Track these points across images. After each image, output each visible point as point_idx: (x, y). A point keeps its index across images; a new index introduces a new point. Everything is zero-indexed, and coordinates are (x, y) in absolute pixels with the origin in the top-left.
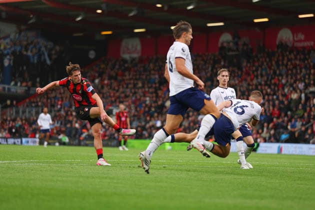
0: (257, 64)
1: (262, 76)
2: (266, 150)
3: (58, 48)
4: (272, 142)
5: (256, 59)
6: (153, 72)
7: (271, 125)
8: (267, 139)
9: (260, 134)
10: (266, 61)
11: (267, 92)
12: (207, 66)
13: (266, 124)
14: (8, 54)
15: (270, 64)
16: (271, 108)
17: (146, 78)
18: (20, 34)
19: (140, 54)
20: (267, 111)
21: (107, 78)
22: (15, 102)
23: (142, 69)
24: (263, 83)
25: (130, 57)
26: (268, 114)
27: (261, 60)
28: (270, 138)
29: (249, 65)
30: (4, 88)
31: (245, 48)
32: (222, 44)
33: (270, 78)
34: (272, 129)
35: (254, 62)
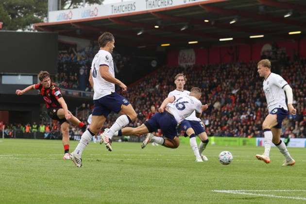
0: (292, 70)
1: (296, 80)
2: (295, 145)
3: (125, 58)
4: (301, 137)
5: (292, 66)
6: (204, 78)
7: (301, 123)
8: (297, 135)
9: (292, 130)
10: (300, 68)
11: (299, 94)
12: (250, 72)
13: (297, 122)
14: (83, 65)
15: (303, 70)
16: (302, 108)
17: (199, 83)
18: (93, 47)
19: (194, 63)
20: (299, 111)
21: (165, 83)
22: (88, 105)
23: (195, 75)
24: (297, 86)
25: (186, 65)
26: (300, 113)
27: (296, 66)
28: (300, 134)
29: (285, 71)
30: (80, 93)
31: (283, 56)
32: (263, 53)
33: (303, 82)
34: (302, 126)
35: (290, 68)
